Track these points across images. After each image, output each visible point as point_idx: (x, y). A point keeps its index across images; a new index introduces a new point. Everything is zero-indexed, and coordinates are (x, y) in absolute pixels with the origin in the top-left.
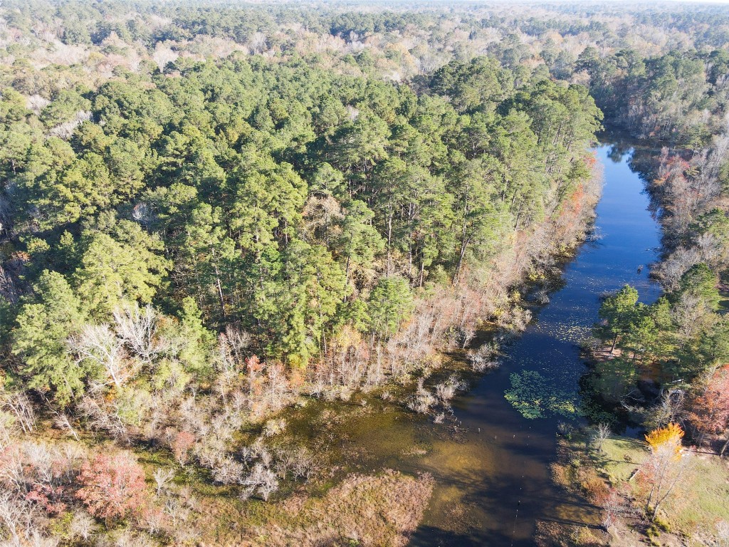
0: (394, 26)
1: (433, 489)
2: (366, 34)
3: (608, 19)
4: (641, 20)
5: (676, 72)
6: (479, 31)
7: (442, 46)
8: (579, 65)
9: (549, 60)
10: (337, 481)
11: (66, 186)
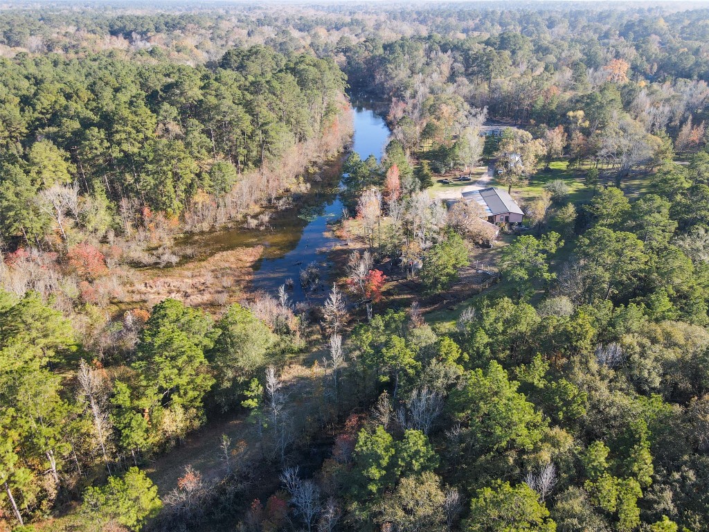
0: (174, 27)
1: (263, 250)
2: (149, 34)
3: (367, 17)
6: (256, 29)
7: (224, 43)
9: (318, 50)
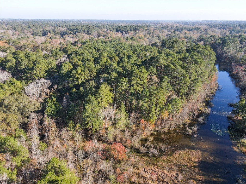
0: (136, 29)
1: (201, 153)
2: (128, 32)
4: (210, 26)
5: (230, 41)
7: (152, 35)
8: (198, 40)
9: (187, 39)
10: (174, 151)
11: (78, 74)
